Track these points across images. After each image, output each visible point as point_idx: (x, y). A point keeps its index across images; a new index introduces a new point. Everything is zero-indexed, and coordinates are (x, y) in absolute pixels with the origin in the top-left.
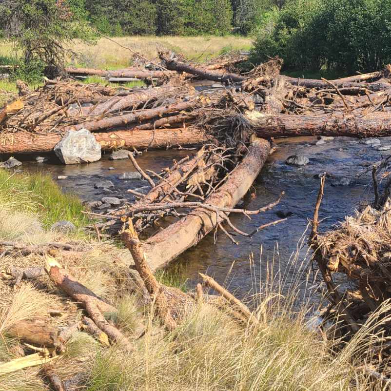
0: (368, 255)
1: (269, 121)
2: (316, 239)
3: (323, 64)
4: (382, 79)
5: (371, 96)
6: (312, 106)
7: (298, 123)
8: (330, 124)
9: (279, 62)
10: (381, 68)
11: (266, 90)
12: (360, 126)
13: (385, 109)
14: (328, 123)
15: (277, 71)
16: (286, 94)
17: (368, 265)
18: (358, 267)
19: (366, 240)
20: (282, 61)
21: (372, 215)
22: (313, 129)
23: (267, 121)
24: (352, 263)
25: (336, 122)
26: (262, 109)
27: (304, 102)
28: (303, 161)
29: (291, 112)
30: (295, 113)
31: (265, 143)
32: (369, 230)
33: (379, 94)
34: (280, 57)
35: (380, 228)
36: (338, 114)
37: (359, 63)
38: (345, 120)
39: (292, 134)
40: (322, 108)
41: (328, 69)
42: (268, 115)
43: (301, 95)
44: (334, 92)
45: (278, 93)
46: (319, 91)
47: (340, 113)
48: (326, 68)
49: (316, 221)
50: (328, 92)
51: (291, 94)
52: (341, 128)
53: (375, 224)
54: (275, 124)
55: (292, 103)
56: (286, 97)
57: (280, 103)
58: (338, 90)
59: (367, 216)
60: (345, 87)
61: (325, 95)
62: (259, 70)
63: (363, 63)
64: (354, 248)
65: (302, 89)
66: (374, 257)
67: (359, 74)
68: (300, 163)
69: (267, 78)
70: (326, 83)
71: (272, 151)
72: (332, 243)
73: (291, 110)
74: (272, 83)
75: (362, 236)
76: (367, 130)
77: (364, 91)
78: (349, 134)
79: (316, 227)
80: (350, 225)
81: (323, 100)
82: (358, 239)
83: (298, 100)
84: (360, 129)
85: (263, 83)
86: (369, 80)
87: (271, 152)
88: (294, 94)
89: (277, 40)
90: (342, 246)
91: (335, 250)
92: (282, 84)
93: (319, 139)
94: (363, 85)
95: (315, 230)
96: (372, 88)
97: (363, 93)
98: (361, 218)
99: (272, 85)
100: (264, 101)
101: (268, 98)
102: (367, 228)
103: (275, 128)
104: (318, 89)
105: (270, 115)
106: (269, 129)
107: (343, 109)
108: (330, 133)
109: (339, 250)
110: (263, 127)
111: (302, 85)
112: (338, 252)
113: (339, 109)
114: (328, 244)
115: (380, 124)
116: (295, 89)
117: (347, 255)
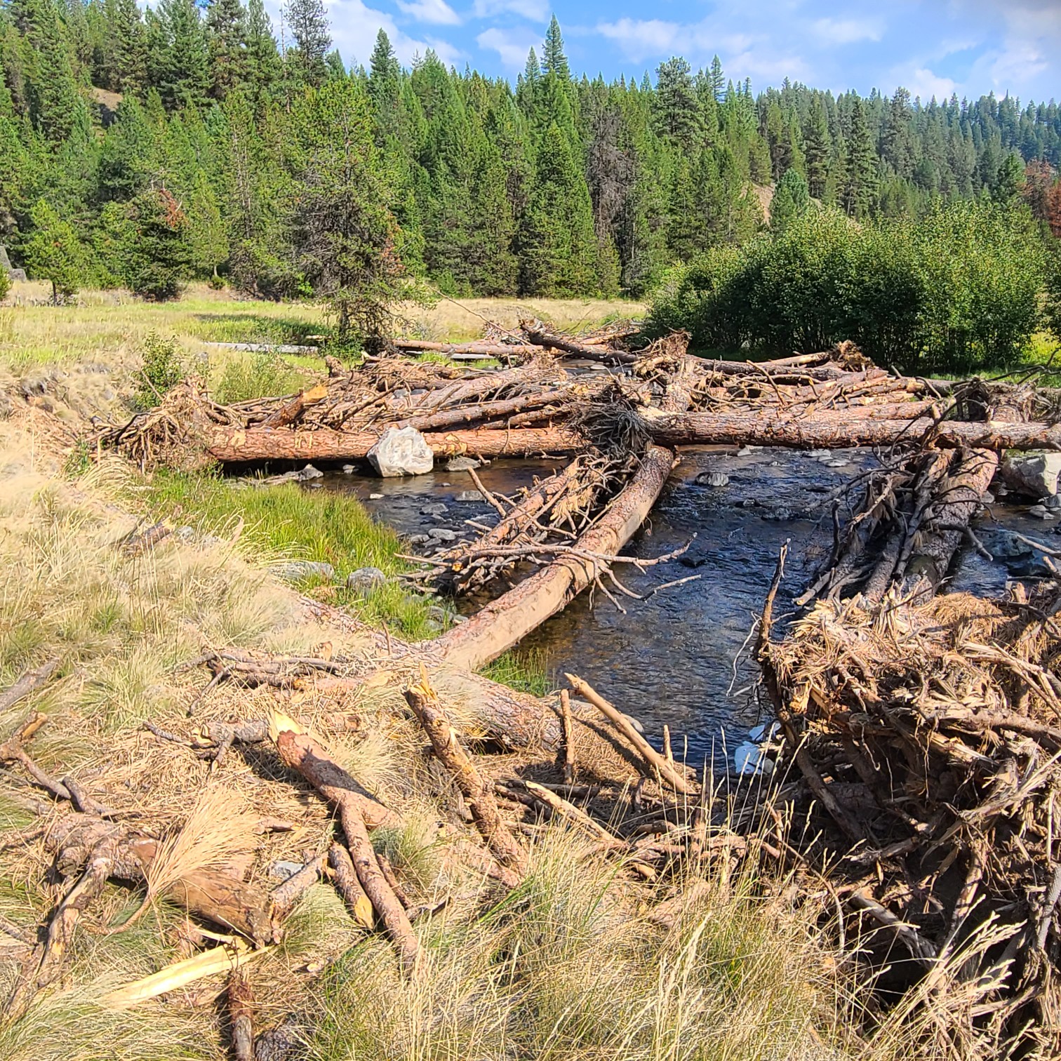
0: (864, 690)
1: (673, 422)
2: (766, 649)
3: (744, 340)
4: (829, 363)
5: (815, 386)
6: (732, 400)
7: (714, 425)
8: (760, 430)
9: (686, 337)
10: (828, 347)
11: (668, 377)
12: (804, 432)
13: (836, 406)
14: (759, 428)
15: (683, 349)
16: (695, 383)
17: (865, 709)
18: (844, 708)
19: (857, 659)
20: (689, 335)
21: (865, 611)
22: (737, 435)
23: (670, 421)
24: (834, 701)
25: (769, 426)
26: (661, 403)
27: (720, 394)
28: (720, 480)
29: (702, 408)
30: (708, 409)
31: (667, 454)
32: (860, 638)
33: (829, 384)
34: (687, 330)
35: (880, 634)
36: (769, 413)
37: (796, 339)
38: (783, 423)
39: (705, 440)
40: (745, 403)
41: (752, 346)
42: (672, 414)
43: (716, 384)
44: (763, 381)
45: (685, 380)
46: (743, 379)
47: (772, 410)
48: (748, 346)
49: (768, 620)
50: (755, 380)
51: (703, 383)
52: (777, 434)
53: (871, 626)
54: (682, 426)
55: (704, 396)
56: (696, 386)
57: (687, 395)
58: (771, 377)
59: (856, 612)
60: (779, 373)
61: (751, 385)
62: (658, 347)
63: (801, 340)
64: (835, 671)
65: (719, 375)
66: (873, 694)
67: (796, 355)
68: (716, 484)
69: (669, 358)
70: (751, 367)
71: (675, 464)
72: (796, 660)
73: (703, 405)
74: (676, 367)
75: (850, 651)
76: (815, 439)
77: (808, 380)
78: (788, 444)
79: (767, 630)
80: (828, 629)
81: (747, 392)
82: (843, 655)
83: (713, 390)
84: (805, 437)
85: (662, 365)
86: (811, 364)
87: (673, 466)
88: (707, 383)
89: (682, 306)
90: (814, 668)
91: (800, 675)
92: (690, 368)
93: (742, 447)
94: (804, 372)
95: (765, 635)
96: (816, 376)
97: (805, 383)
98: (844, 614)
99: (677, 370)
100: (665, 391)
101: (669, 388)
102: (857, 634)
103: (681, 433)
104: (741, 376)
105: (675, 413)
106: (673, 434)
107: (776, 404)
108: (761, 442)
109: (809, 675)
110: (663, 430)
111: (719, 370)
112: (806, 679)
113: (771, 405)
114: (789, 661)
115: (834, 430)
116: (709, 376)
117: (824, 684)
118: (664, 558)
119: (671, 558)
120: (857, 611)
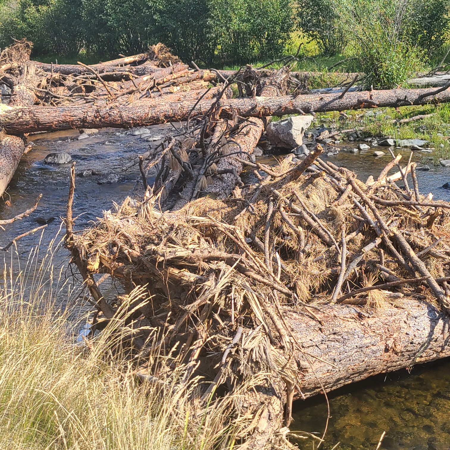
0: (130, 251)
1: (20, 114)
2: (72, 239)
3: (81, 47)
4: (148, 62)
5: (136, 81)
6: (71, 96)
7: (54, 114)
8: (90, 116)
9: (28, 46)
10: (146, 50)
11: (14, 79)
12: (124, 114)
13: (152, 95)
14: (89, 114)
15: (27, 56)
16: (37, 83)
17: (131, 261)
18: (120, 264)
19: (127, 234)
20: (31, 44)
21: (133, 207)
22: (72, 121)
23: (17, 114)
24: (114, 260)
25: (97, 111)
26: (10, 101)
27: (61, 91)
28: (64, 159)
29: (46, 104)
30: (52, 104)
31: (17, 141)
32: (130, 223)
33: (145, 78)
34: (29, 39)
35: (142, 220)
36: (100, 103)
37: (122, 45)
38: (108, 109)
39: (49, 128)
40: (82, 97)
41: (88, 52)
42: (18, 108)
43: (56, 83)
44: (95, 79)
45: (28, 81)
46: (77, 78)
47: (103, 102)
48: (85, 52)
49: (70, 219)
50: (86, 78)
51: (44, 83)
52: (104, 118)
53: (136, 216)
54: (27, 117)
55: (47, 93)
56: (39, 86)
57: (32, 93)
58: (99, 75)
59: (128, 209)
60: (107, 72)
61: (85, 82)
62: (5, 55)
63: (126, 45)
64: (114, 244)
65: (56, 76)
66: (136, 252)
67: (122, 57)
68: (61, 162)
69: (15, 64)
70: (85, 68)
71: (27, 150)
72: (91, 242)
73: (46, 101)
74: (20, 71)
75: (123, 230)
76: (133, 119)
77: (127, 76)
78: (113, 124)
79: (70, 225)
80: (109, 219)
81: (84, 89)
82: (118, 234)
83: (53, 89)
84: (125, 118)
85: (10, 71)
86: (134, 64)
88: (48, 83)
89: (24, 20)
90: (101, 244)
91: (93, 250)
92: (32, 71)
93: (82, 132)
94: (127, 70)
95: (70, 230)
96: (137, 72)
97: (127, 78)
98: (120, 211)
99: (21, 73)
100: (12, 91)
101: (16, 88)
102: (128, 221)
103: (27, 123)
104: (75, 76)
105: (21, 107)
106: (21, 124)
107: (106, 97)
108: (93, 125)
109: (98, 248)
110: (12, 122)
111: (56, 71)
112: (97, 251)
113: (102, 97)
114: (86, 243)
115: (147, 111)
116: (48, 77)
117: (107, 252)
118: (19, 217)
119: (24, 216)
120: (128, 207)
